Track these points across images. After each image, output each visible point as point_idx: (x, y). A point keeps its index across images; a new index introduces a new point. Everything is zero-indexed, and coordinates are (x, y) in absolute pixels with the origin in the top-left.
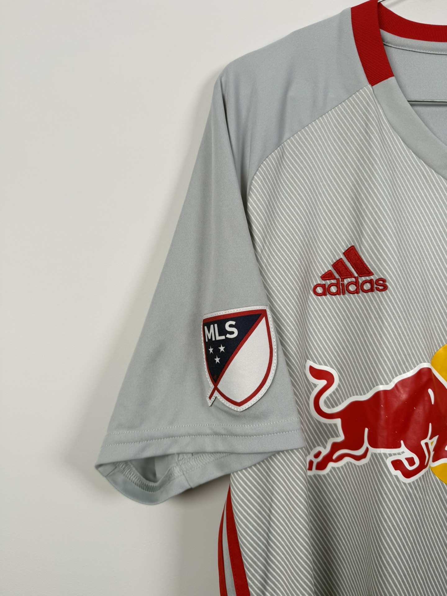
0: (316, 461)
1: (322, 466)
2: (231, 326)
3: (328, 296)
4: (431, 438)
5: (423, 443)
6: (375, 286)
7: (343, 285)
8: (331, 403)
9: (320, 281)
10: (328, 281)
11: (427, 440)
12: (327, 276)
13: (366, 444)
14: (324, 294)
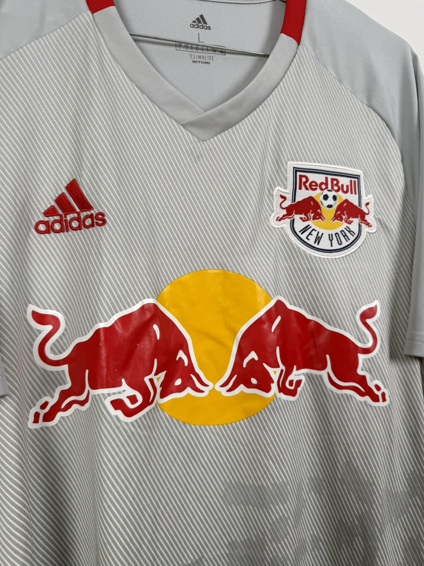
0: (42, 412)
1: (49, 417)
3: (52, 234)
4: (156, 374)
5: (146, 379)
6: (95, 221)
7: (66, 221)
8: (58, 349)
9: (42, 218)
10: (51, 218)
11: (152, 376)
12: (50, 212)
13: (87, 387)
14: (47, 232)
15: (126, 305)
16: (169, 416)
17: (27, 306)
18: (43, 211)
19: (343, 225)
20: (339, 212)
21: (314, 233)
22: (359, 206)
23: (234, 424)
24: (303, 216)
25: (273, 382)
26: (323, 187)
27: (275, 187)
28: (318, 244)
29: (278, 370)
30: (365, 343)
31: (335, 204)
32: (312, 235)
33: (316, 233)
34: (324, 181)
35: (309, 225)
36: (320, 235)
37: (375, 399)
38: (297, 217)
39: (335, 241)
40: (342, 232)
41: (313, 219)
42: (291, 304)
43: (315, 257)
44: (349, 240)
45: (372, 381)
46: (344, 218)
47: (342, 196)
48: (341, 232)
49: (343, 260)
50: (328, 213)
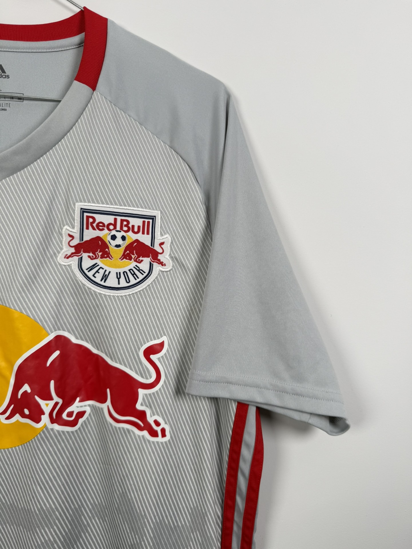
19: (132, 264)
20: (128, 252)
21: (102, 271)
22: (152, 245)
24: (91, 254)
25: (43, 413)
26: (111, 227)
27: (64, 226)
28: (105, 282)
29: (51, 403)
30: (147, 379)
31: (124, 244)
32: (99, 273)
33: (104, 270)
34: (113, 222)
36: (107, 273)
37: (154, 434)
38: (85, 255)
39: (122, 279)
40: (131, 271)
41: (101, 258)
42: (77, 338)
43: (100, 294)
44: (138, 278)
45: (151, 416)
46: (133, 258)
48: (129, 270)
49: (130, 297)
50: (117, 253)
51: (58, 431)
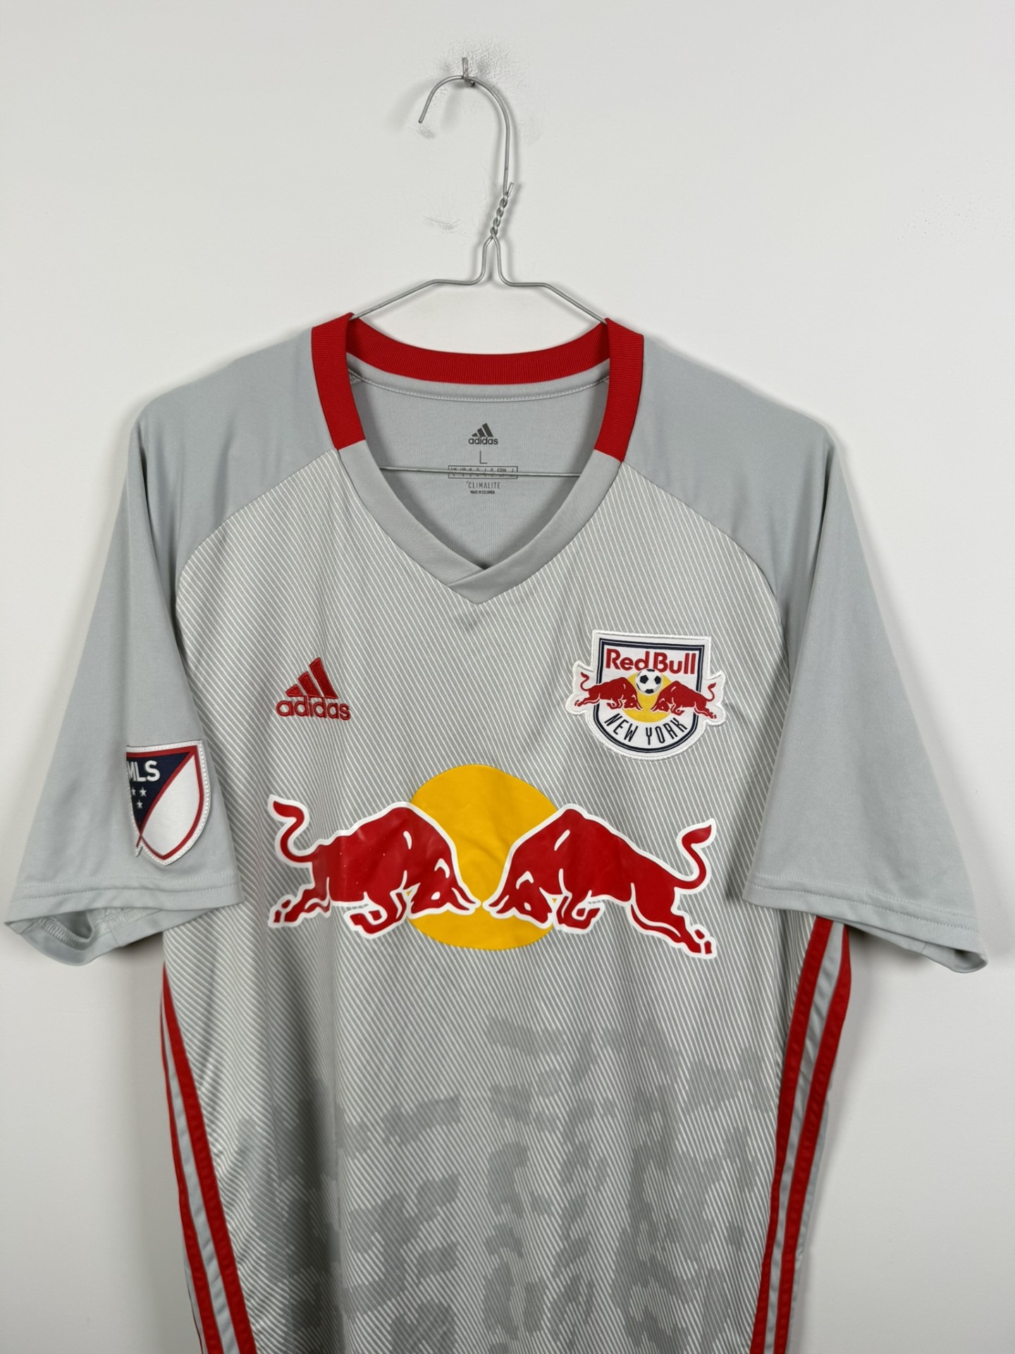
0: (284, 912)
1: (291, 917)
2: (151, 766)
3: (295, 716)
4: (406, 887)
5: (393, 894)
6: (339, 712)
7: (310, 704)
8: (301, 844)
9: (284, 698)
10: (294, 698)
11: (400, 890)
12: (293, 692)
13: (328, 897)
14: (290, 713)
15: (371, 811)
16: (423, 933)
17: (268, 797)
18: (286, 690)
19: (669, 717)
20: (663, 699)
21: (626, 726)
22: (697, 689)
23: (503, 952)
24: (611, 702)
25: (550, 911)
26: (642, 665)
27: (575, 661)
28: (630, 740)
29: (560, 898)
30: (687, 875)
31: (657, 688)
32: (622, 727)
33: (629, 724)
34: (644, 658)
35: (619, 714)
36: (633, 728)
37: (695, 948)
38: (603, 703)
39: (654, 737)
40: (667, 726)
41: (626, 707)
42: (590, 813)
43: (623, 756)
44: (676, 736)
45: (691, 925)
46: (670, 708)
47: (669, 677)
48: (665, 725)
49: (665, 763)
50: (647, 701)
51: (567, 934)
